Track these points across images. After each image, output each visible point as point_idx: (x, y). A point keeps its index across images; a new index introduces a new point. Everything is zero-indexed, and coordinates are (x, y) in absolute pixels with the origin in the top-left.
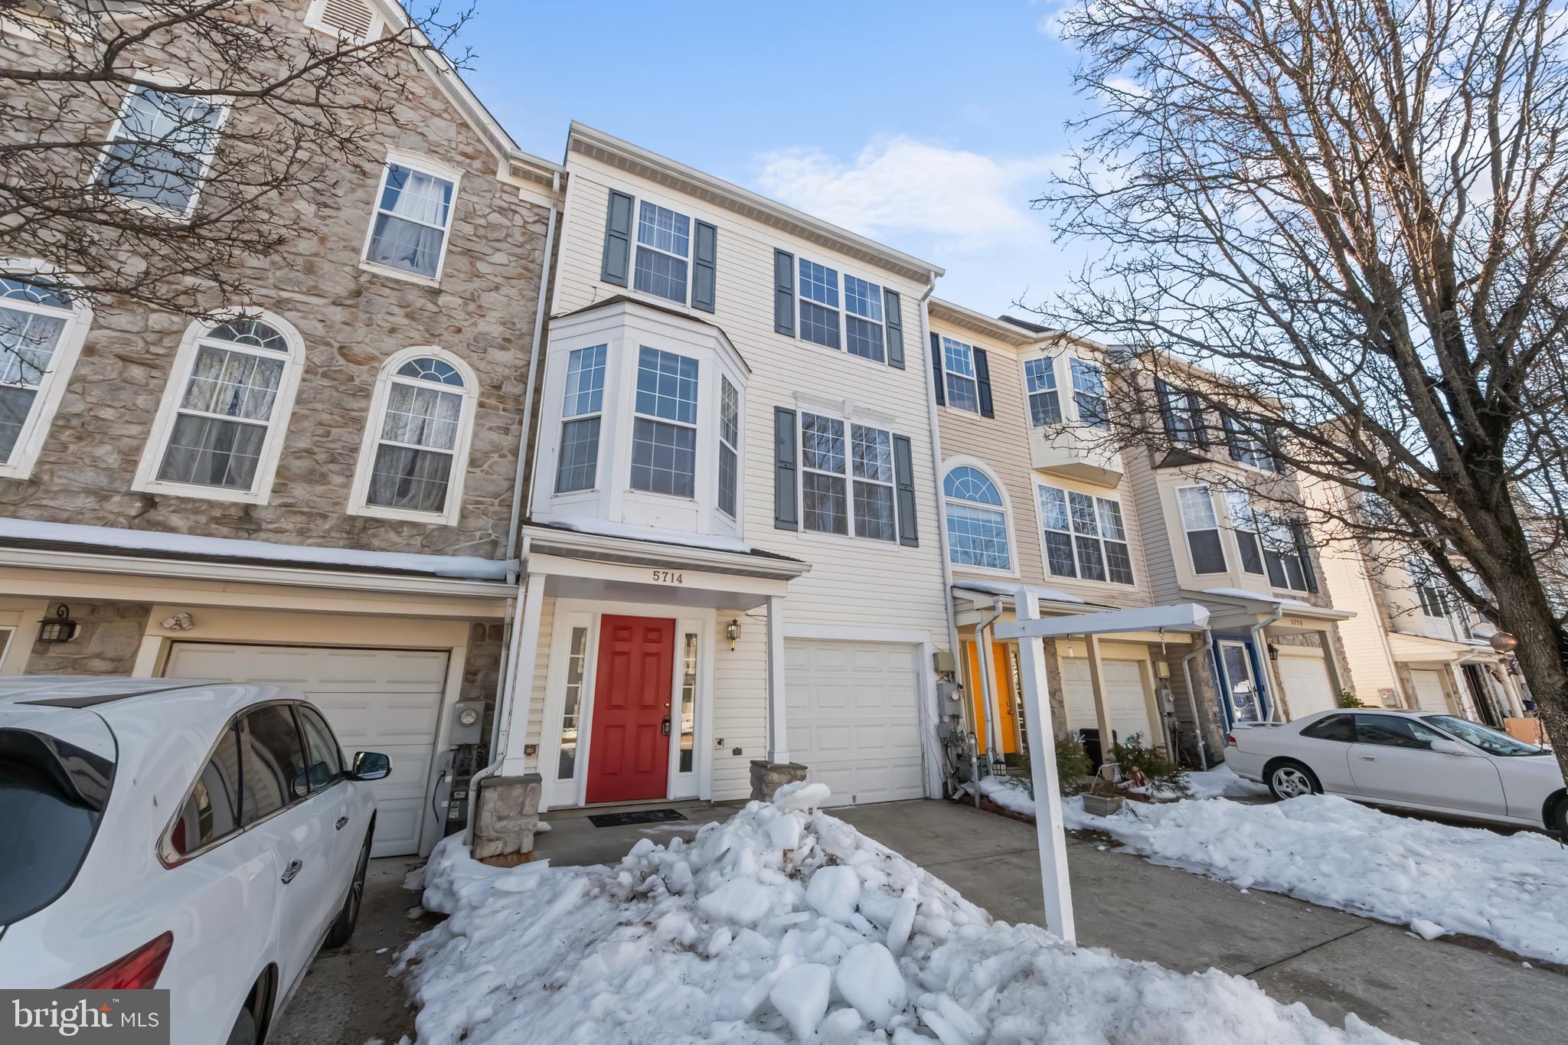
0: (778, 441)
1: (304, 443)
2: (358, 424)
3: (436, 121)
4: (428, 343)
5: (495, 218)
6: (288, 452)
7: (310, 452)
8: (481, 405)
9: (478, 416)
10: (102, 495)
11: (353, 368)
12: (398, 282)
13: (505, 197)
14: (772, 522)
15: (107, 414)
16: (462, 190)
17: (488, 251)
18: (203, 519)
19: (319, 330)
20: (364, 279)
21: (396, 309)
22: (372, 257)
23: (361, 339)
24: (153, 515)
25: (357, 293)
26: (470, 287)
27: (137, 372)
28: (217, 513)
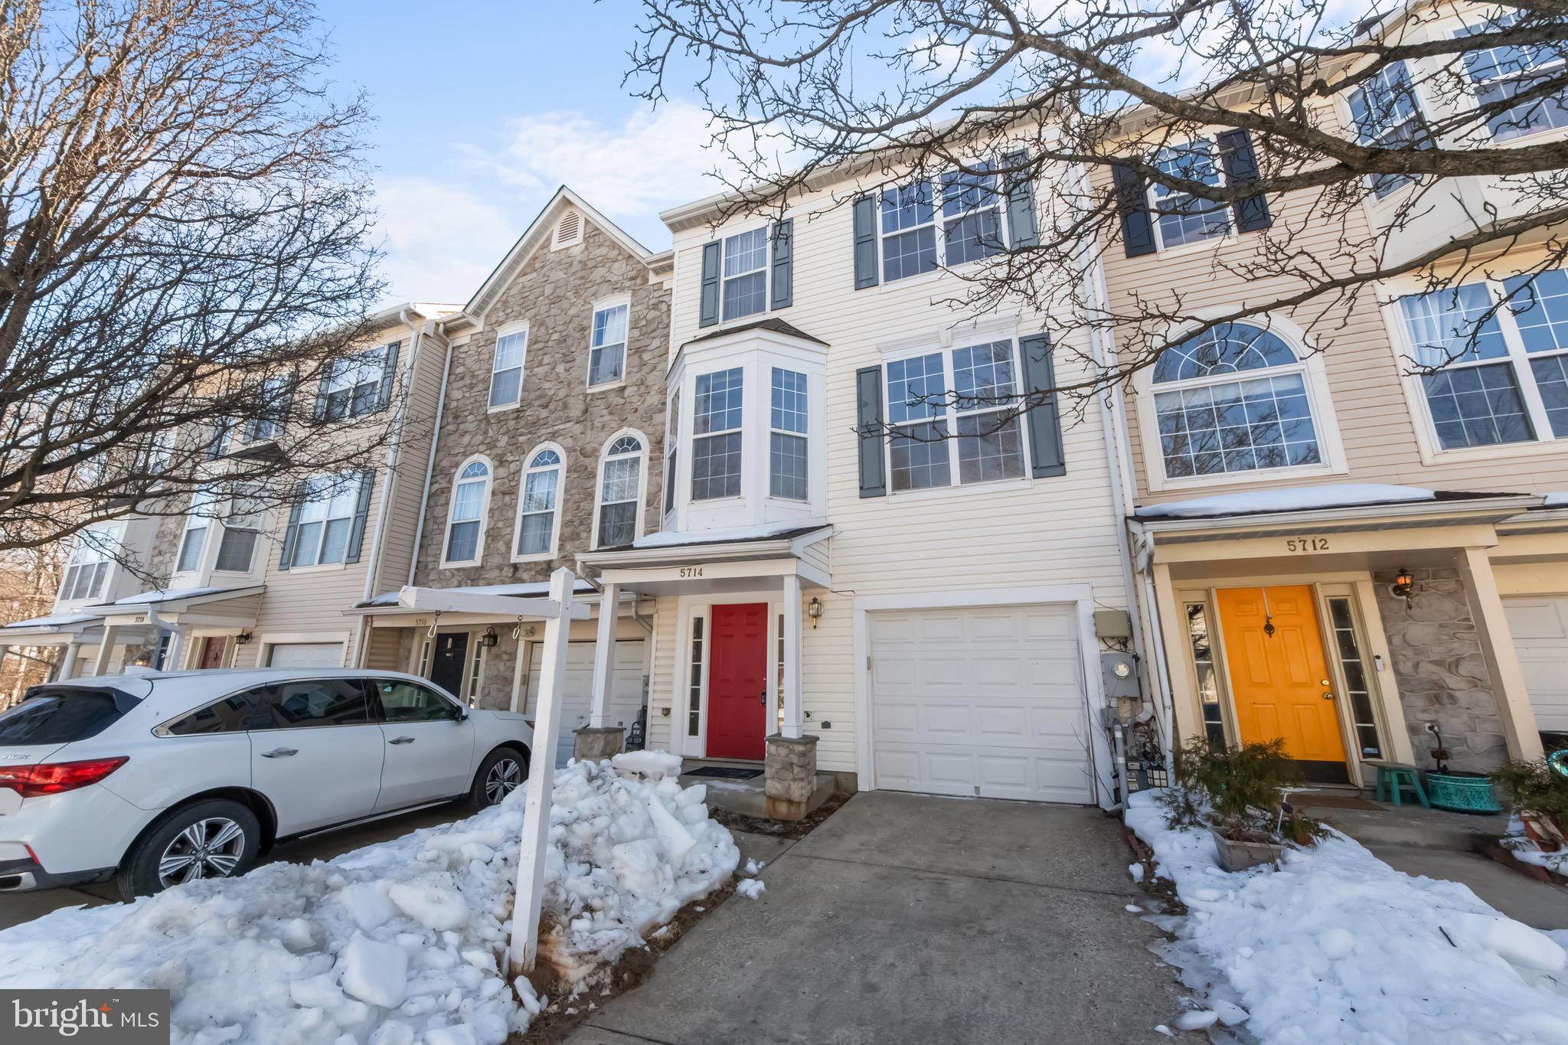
0: (861, 405)
1: (569, 518)
2: (591, 496)
3: (616, 265)
4: (621, 427)
5: (652, 314)
6: (566, 524)
7: (572, 521)
8: (651, 459)
9: (650, 468)
10: (500, 568)
11: (587, 461)
12: (603, 392)
13: (656, 294)
14: (857, 492)
15: (500, 524)
16: (632, 305)
17: (647, 342)
18: (533, 573)
19: (569, 442)
20: (589, 398)
21: (605, 412)
22: (592, 383)
23: (590, 439)
24: (518, 575)
25: (586, 411)
26: (638, 376)
27: (507, 498)
28: (539, 568)
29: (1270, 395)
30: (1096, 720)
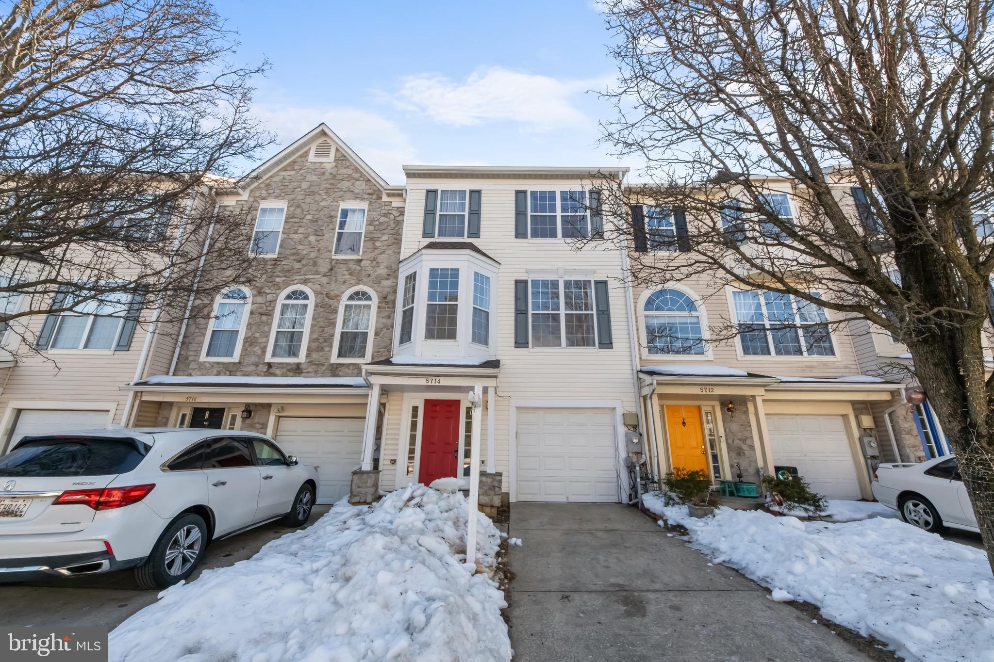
0: (517, 299)
1: (315, 336)
2: (333, 324)
3: (358, 183)
4: (358, 284)
5: (383, 219)
6: (311, 340)
7: (317, 339)
8: (379, 307)
9: (378, 313)
10: (256, 365)
11: (331, 302)
12: (345, 260)
13: (386, 208)
14: (513, 344)
15: (257, 335)
16: (369, 211)
17: (379, 236)
18: (285, 370)
19: (318, 288)
20: (334, 262)
21: (345, 273)
22: (336, 253)
23: (334, 288)
24: (272, 370)
25: (331, 270)
26: (372, 255)
27: (264, 318)
28: (289, 367)
29: (687, 323)
30: (622, 463)
